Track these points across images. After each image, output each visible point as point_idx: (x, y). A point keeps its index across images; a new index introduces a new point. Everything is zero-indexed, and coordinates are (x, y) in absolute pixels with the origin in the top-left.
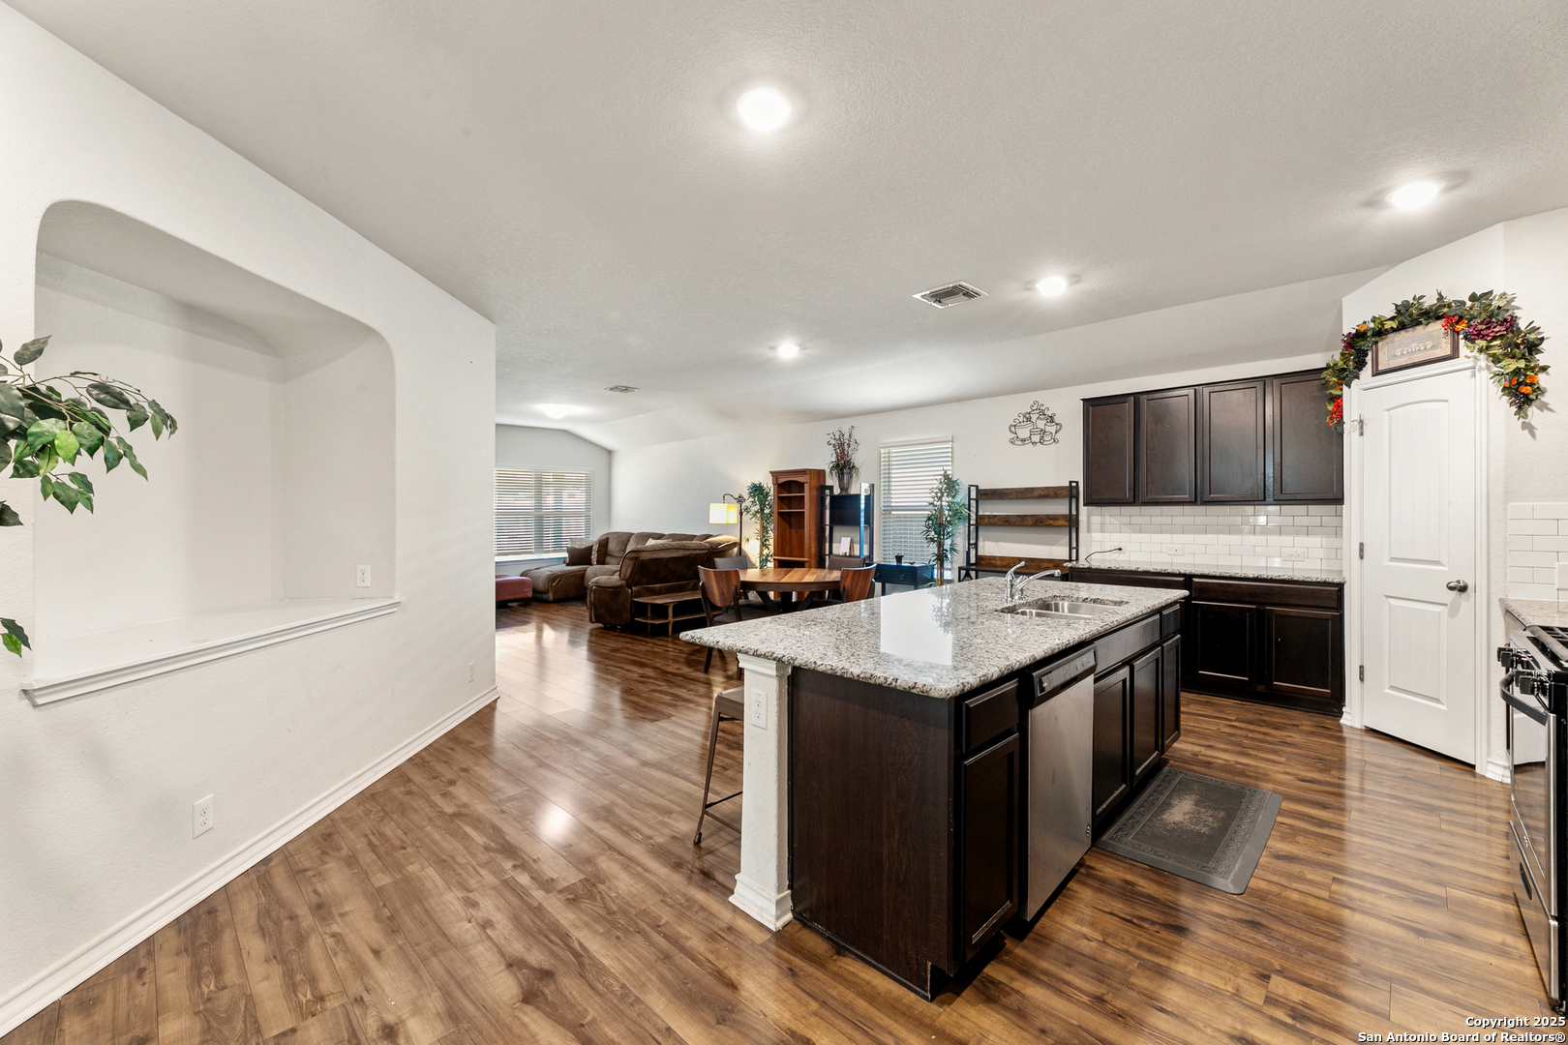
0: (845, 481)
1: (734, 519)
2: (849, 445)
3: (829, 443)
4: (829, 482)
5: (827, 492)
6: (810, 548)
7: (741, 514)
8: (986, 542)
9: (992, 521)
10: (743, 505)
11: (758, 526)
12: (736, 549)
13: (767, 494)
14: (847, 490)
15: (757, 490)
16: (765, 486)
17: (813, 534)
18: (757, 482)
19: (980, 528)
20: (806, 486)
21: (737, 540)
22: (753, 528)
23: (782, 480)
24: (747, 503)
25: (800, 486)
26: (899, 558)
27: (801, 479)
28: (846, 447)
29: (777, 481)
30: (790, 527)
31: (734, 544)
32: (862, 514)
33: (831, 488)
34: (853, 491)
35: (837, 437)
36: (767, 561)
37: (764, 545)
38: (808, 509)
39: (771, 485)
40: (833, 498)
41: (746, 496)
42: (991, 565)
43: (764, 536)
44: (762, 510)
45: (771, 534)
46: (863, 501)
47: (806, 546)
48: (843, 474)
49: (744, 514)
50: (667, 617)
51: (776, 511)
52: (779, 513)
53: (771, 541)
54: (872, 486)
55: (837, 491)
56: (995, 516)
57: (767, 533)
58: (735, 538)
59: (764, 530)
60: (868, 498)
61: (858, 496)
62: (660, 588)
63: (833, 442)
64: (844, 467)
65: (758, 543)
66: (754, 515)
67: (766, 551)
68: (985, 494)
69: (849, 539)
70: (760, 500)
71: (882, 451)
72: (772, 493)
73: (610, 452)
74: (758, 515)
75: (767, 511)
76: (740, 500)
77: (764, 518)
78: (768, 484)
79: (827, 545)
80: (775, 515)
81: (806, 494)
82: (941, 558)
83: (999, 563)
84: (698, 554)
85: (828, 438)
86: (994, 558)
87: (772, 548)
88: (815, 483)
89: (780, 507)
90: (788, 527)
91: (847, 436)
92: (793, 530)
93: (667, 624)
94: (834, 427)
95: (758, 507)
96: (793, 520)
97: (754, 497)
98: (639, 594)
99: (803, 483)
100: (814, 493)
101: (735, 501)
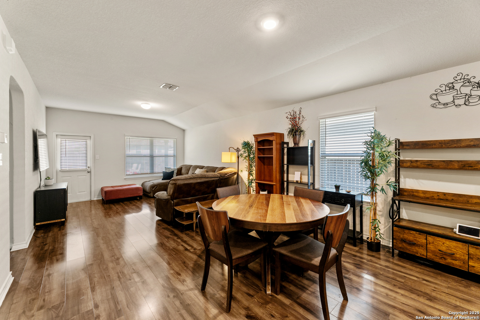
0: (297, 139)
1: (234, 159)
2: (299, 118)
3: (287, 118)
4: (286, 140)
5: (285, 146)
6: (276, 177)
7: (238, 157)
8: (407, 180)
9: (414, 164)
10: (240, 153)
11: (247, 164)
12: (236, 176)
13: (252, 147)
14: (298, 144)
15: (247, 145)
16: (251, 143)
17: (278, 169)
18: (246, 141)
19: (401, 169)
20: (274, 143)
21: (236, 171)
22: (244, 164)
23: (259, 139)
24: (241, 152)
25: (270, 142)
26: (337, 187)
27: (271, 138)
28: (297, 120)
29: (257, 140)
30: (264, 165)
31: (235, 173)
32: (309, 158)
33: (287, 143)
34: (301, 144)
35: (292, 114)
36: (252, 182)
37: (250, 174)
38: (275, 155)
39: (254, 142)
40: (289, 149)
41: (241, 148)
42: (414, 196)
43: (250, 169)
44: (249, 155)
45: (254, 168)
46: (309, 151)
47: (274, 176)
48: (296, 135)
49: (240, 157)
50: (192, 220)
51: (256, 155)
52: (258, 157)
53: (254, 172)
54: (314, 142)
55: (291, 145)
56: (417, 161)
57: (252, 167)
58: (235, 170)
59: (250, 166)
60: (313, 149)
61: (306, 148)
62: (191, 199)
63: (289, 117)
64: (297, 131)
65: (247, 173)
66: (245, 158)
67: (251, 177)
68: (407, 145)
69: (300, 173)
70: (248, 151)
71: (321, 120)
72: (254, 146)
73: (184, 131)
74: (247, 158)
75: (252, 156)
76: (238, 150)
77: (250, 160)
78: (252, 141)
79: (285, 175)
80: (256, 158)
81: (274, 147)
82: (373, 190)
83: (422, 195)
84: (214, 180)
85: (287, 115)
86: (417, 191)
87: (254, 175)
88: (279, 141)
89: (258, 154)
90: (263, 165)
91: (298, 113)
92: (266, 166)
93: (192, 224)
94: (289, 109)
95: (247, 154)
96: (266, 161)
97: (245, 148)
98: (178, 204)
99: (272, 141)
100: (278, 146)
101: (235, 151)
